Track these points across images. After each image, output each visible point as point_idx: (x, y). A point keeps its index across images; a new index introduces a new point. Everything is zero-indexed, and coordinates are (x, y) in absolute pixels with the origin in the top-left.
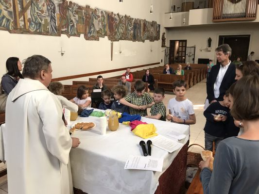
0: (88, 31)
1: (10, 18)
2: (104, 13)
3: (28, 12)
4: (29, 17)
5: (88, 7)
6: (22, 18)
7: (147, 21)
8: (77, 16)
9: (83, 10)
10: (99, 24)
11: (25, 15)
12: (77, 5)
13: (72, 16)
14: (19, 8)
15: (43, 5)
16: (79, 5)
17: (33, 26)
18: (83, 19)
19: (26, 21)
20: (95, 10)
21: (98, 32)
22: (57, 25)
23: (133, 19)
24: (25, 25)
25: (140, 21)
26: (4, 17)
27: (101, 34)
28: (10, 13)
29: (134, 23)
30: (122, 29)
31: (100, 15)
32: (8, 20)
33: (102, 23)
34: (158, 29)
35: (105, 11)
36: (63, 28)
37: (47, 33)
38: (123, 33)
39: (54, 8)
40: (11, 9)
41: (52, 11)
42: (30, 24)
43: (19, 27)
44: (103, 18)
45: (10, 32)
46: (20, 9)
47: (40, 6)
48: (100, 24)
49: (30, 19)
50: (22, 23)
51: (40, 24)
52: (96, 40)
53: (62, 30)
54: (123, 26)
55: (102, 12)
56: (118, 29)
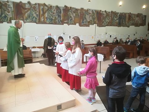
0: (81, 22)
1: (37, 17)
2: (94, 11)
3: (46, 14)
5: (82, 9)
6: (43, 17)
7: (132, 14)
8: (74, 14)
9: (79, 11)
10: (90, 17)
11: (45, 16)
13: (71, 14)
15: (54, 10)
16: (76, 8)
17: (48, 20)
20: (88, 10)
21: (89, 22)
23: (118, 13)
24: (44, 20)
25: (125, 14)
26: (34, 17)
27: (91, 23)
28: (37, 15)
29: (119, 16)
30: (109, 20)
31: (91, 12)
32: (36, 18)
33: (92, 17)
34: (144, 19)
35: (95, 10)
36: (65, 21)
37: (56, 23)
38: (110, 22)
39: (61, 11)
40: (38, 13)
41: (59, 13)
43: (41, 21)
44: (93, 14)
45: (37, 23)
46: (42, 13)
47: (52, 11)
49: (47, 17)
51: (52, 19)
52: (87, 26)
53: (65, 22)
54: (110, 18)
55: (92, 11)
56: (105, 20)
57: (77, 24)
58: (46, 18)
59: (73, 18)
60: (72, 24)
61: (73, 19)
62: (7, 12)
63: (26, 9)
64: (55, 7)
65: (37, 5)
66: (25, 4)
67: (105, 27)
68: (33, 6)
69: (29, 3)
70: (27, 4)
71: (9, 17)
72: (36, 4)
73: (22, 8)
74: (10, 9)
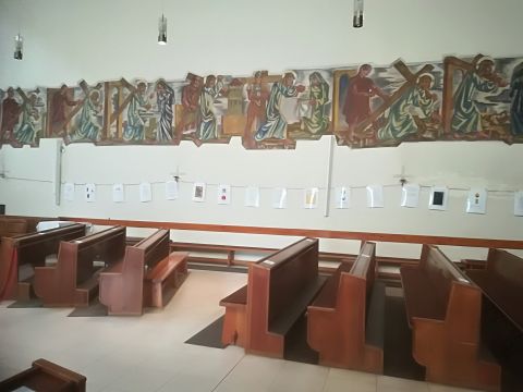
0: (255, 128)
3: (126, 112)
4: (126, 119)
5: (261, 75)
6: (115, 123)
8: (225, 101)
10: (299, 105)
11: (120, 118)
12: (228, 78)
13: (211, 103)
14: (112, 109)
16: (234, 76)
17: (130, 131)
18: (243, 104)
19: (120, 125)
20: (289, 75)
21: (291, 128)
22: (173, 125)
23: (506, 61)
24: (117, 133)
26: (91, 125)
27: (306, 130)
28: (100, 118)
31: (307, 83)
32: (96, 128)
33: (313, 104)
35: (330, 71)
36: (187, 130)
37: (152, 141)
39: (172, 95)
40: (102, 113)
41: (166, 103)
42: (126, 129)
43: (108, 136)
44: (316, 90)
45: (96, 144)
47: (145, 99)
48: (305, 107)
50: (115, 130)
51: (142, 127)
52: (282, 146)
53: (184, 133)
55: (315, 76)
56: (395, 110)
57: (233, 138)
58: (125, 125)
59: (219, 118)
60: (215, 140)
61: (219, 122)
62: (32, 118)
63: (74, 104)
64: (153, 87)
65: (103, 89)
66: (72, 90)
67: (397, 145)
68: (91, 94)
69: (83, 84)
70: (77, 89)
71: (36, 130)
72: (99, 85)
73: (65, 103)
74: (39, 109)
